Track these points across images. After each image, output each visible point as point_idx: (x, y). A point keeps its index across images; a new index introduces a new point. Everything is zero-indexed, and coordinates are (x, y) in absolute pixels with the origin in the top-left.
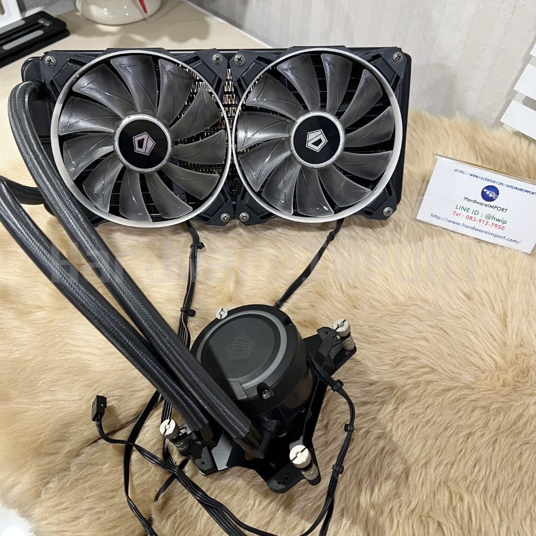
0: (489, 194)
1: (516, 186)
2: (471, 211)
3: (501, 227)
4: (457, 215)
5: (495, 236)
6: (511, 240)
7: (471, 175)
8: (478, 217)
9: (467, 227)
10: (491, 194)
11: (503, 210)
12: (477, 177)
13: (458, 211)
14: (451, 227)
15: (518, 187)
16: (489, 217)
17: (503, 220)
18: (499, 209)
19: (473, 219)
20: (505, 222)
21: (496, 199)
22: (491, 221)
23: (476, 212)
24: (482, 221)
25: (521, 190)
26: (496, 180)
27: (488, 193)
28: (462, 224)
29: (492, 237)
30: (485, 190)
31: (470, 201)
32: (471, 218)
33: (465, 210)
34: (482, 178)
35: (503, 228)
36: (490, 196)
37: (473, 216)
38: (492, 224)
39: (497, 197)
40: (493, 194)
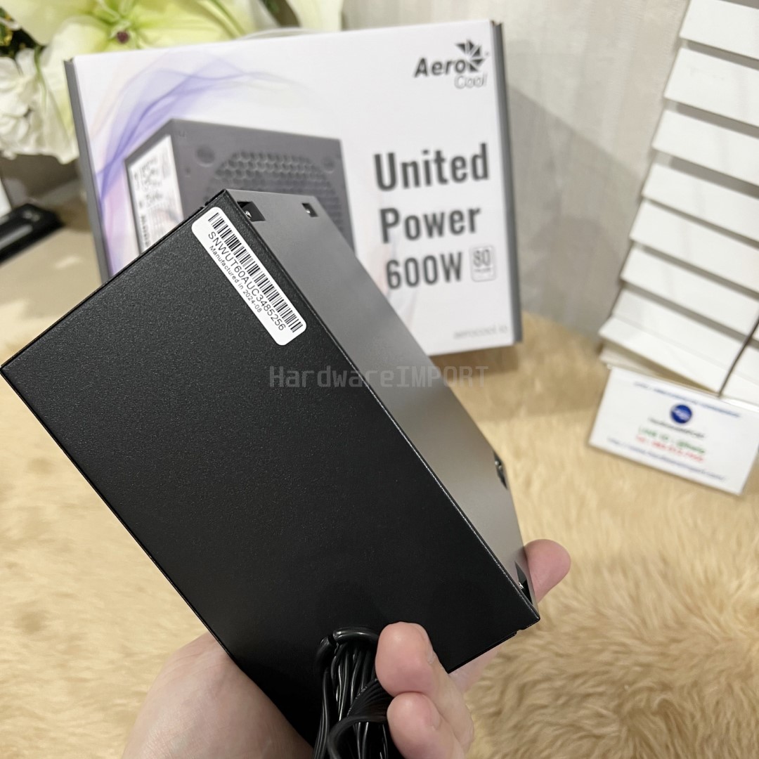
2: (658, 436)
3: (697, 457)
4: (641, 440)
5: (690, 469)
6: (713, 476)
7: (655, 390)
8: (668, 444)
9: (655, 456)
10: (682, 415)
12: (665, 393)
13: (642, 436)
16: (682, 444)
18: (694, 434)
19: (662, 446)
20: (702, 452)
21: (689, 422)
22: (685, 450)
23: (665, 438)
26: (689, 399)
27: (679, 414)
29: (687, 470)
30: (675, 410)
32: (659, 445)
33: (650, 434)
35: (700, 459)
36: (682, 417)
37: (662, 442)
38: (687, 454)
39: (690, 419)
40: (685, 415)
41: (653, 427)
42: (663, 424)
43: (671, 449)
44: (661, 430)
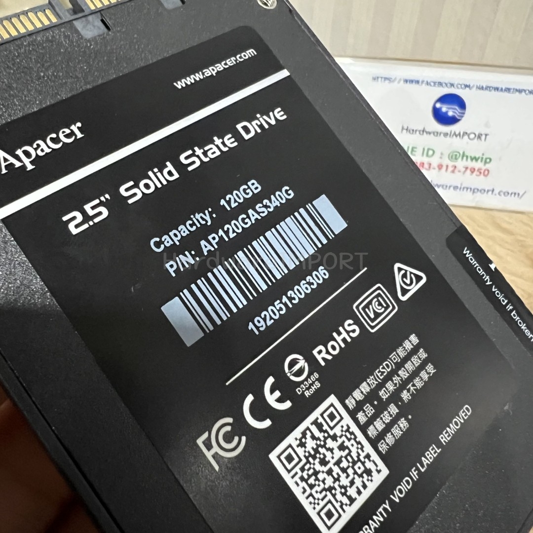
0: (447, 112)
1: (495, 85)
2: (419, 152)
3: (482, 171)
5: (474, 191)
6: (507, 194)
7: (406, 81)
8: (435, 161)
10: (450, 110)
11: (479, 137)
12: (418, 82)
15: (500, 86)
16: (454, 157)
17: (484, 157)
18: (472, 136)
19: (427, 166)
21: (463, 119)
22: (461, 164)
23: (428, 152)
24: (444, 168)
25: (508, 90)
26: (456, 83)
27: (444, 109)
29: (469, 194)
30: (438, 105)
31: (414, 131)
32: (422, 165)
34: (428, 83)
35: (486, 172)
36: (450, 114)
37: (426, 160)
39: (464, 113)
40: (455, 109)
42: (424, 132)
43: (440, 167)
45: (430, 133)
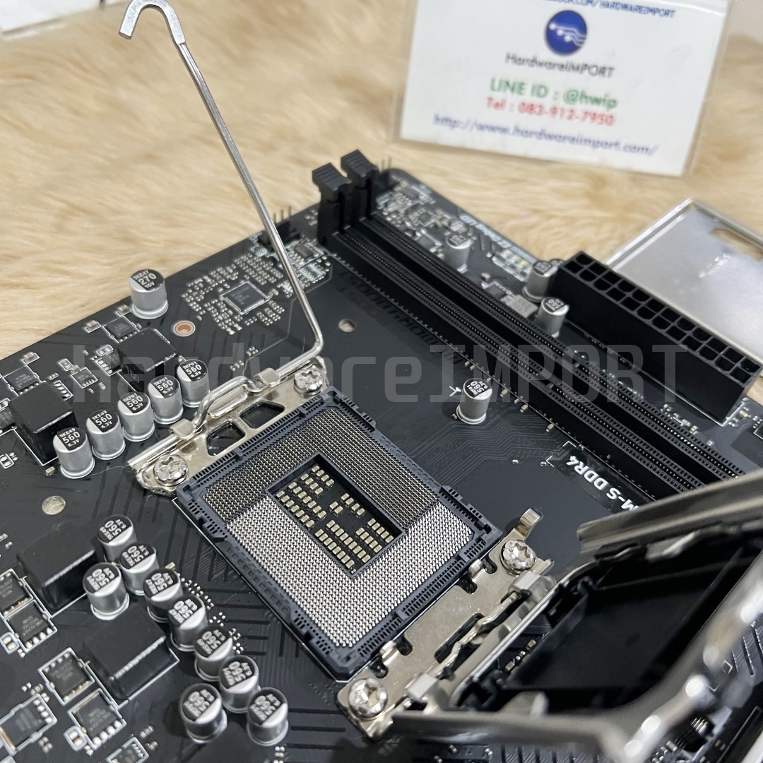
0: (563, 36)
1: (624, 2)
2: (528, 89)
3: (604, 118)
4: (497, 105)
5: (596, 144)
6: (635, 149)
8: (548, 102)
9: (527, 134)
10: (567, 35)
11: (602, 72)
13: (498, 96)
14: (488, 141)
15: (629, 2)
16: (572, 96)
17: (608, 98)
18: (594, 70)
19: (537, 110)
20: (612, 104)
22: (580, 107)
23: (540, 90)
24: (559, 112)
25: (639, 9)
27: (560, 32)
28: (511, 131)
29: (587, 148)
30: (553, 26)
31: (520, 62)
32: (531, 108)
33: (513, 89)
35: (609, 120)
36: (568, 38)
37: (536, 100)
38: (586, 113)
39: (584, 39)
40: (573, 32)
41: (516, 73)
42: (534, 62)
43: (554, 110)
44: (532, 75)
45: (541, 64)
